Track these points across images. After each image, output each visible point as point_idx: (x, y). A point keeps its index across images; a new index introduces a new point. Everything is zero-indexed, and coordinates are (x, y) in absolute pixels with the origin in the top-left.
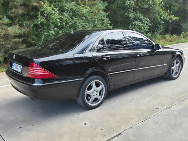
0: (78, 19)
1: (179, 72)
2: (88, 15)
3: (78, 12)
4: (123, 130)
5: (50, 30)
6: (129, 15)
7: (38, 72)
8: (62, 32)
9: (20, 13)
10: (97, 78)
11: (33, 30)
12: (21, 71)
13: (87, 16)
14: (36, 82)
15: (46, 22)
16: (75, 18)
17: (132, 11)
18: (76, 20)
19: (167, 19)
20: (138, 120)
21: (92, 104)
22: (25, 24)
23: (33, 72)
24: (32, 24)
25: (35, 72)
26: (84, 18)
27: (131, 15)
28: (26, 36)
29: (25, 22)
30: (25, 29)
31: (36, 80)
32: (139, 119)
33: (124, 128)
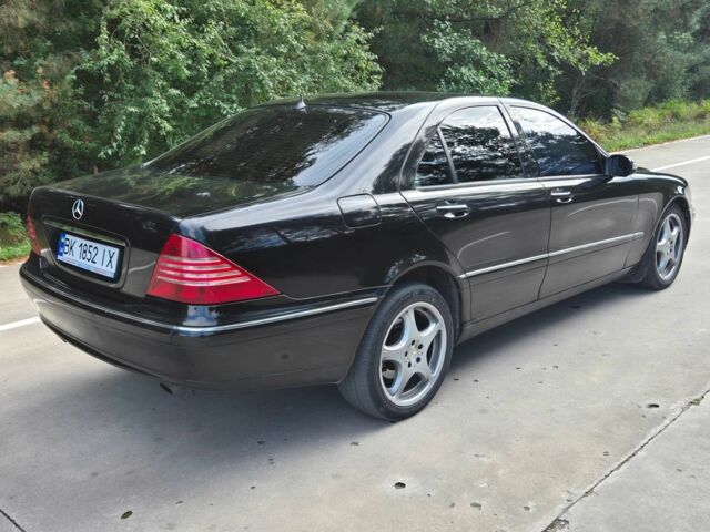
0: (258, 53)
1: (677, 260)
2: (296, 38)
3: (256, 24)
4: (563, 506)
5: (151, 95)
6: (437, 44)
7: (205, 276)
8: (198, 102)
9: (21, 23)
10: (422, 296)
11: (76, 97)
12: (114, 270)
13: (295, 43)
14: (193, 318)
15: (129, 63)
16: (245, 50)
17: (446, 28)
18: (251, 54)
19: (573, 60)
20: (602, 459)
21: (401, 397)
22: (40, 70)
23: (178, 274)
24: (73, 71)
25: (188, 276)
26: (282, 49)
27: (444, 43)
28: (47, 119)
29: (39, 61)
30: (44, 89)
31: (191, 310)
32: (606, 454)
33: (565, 496)
